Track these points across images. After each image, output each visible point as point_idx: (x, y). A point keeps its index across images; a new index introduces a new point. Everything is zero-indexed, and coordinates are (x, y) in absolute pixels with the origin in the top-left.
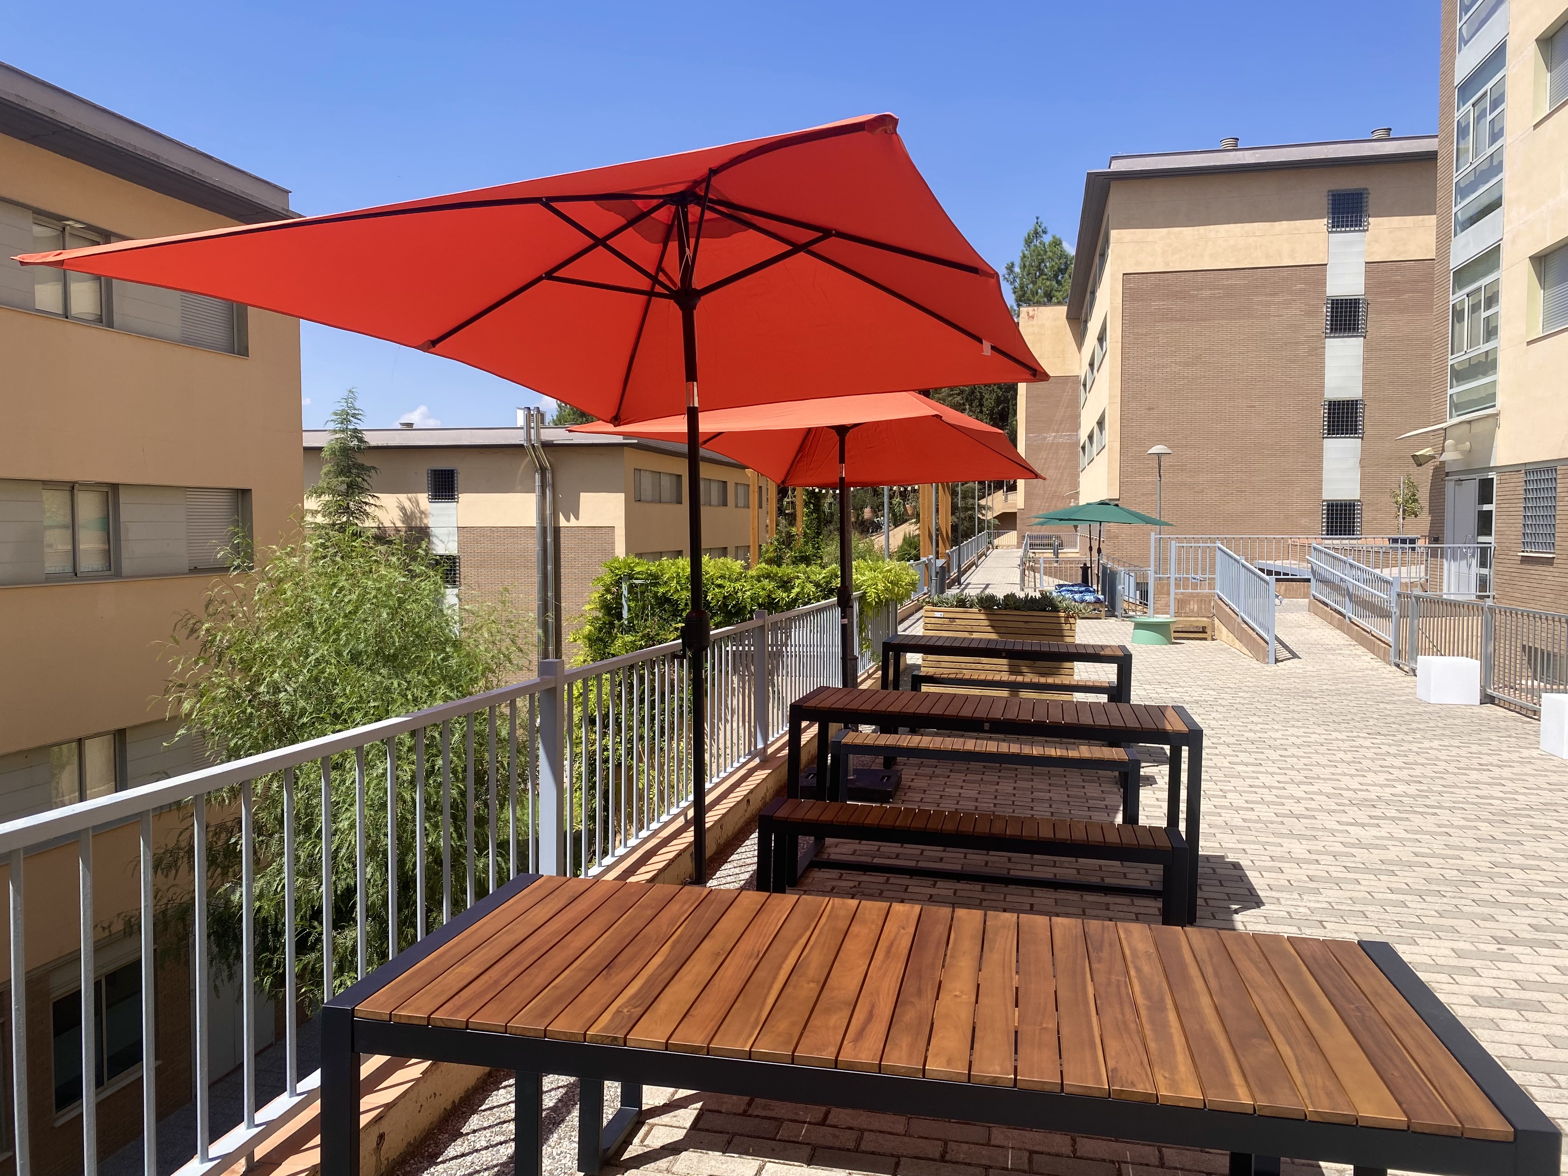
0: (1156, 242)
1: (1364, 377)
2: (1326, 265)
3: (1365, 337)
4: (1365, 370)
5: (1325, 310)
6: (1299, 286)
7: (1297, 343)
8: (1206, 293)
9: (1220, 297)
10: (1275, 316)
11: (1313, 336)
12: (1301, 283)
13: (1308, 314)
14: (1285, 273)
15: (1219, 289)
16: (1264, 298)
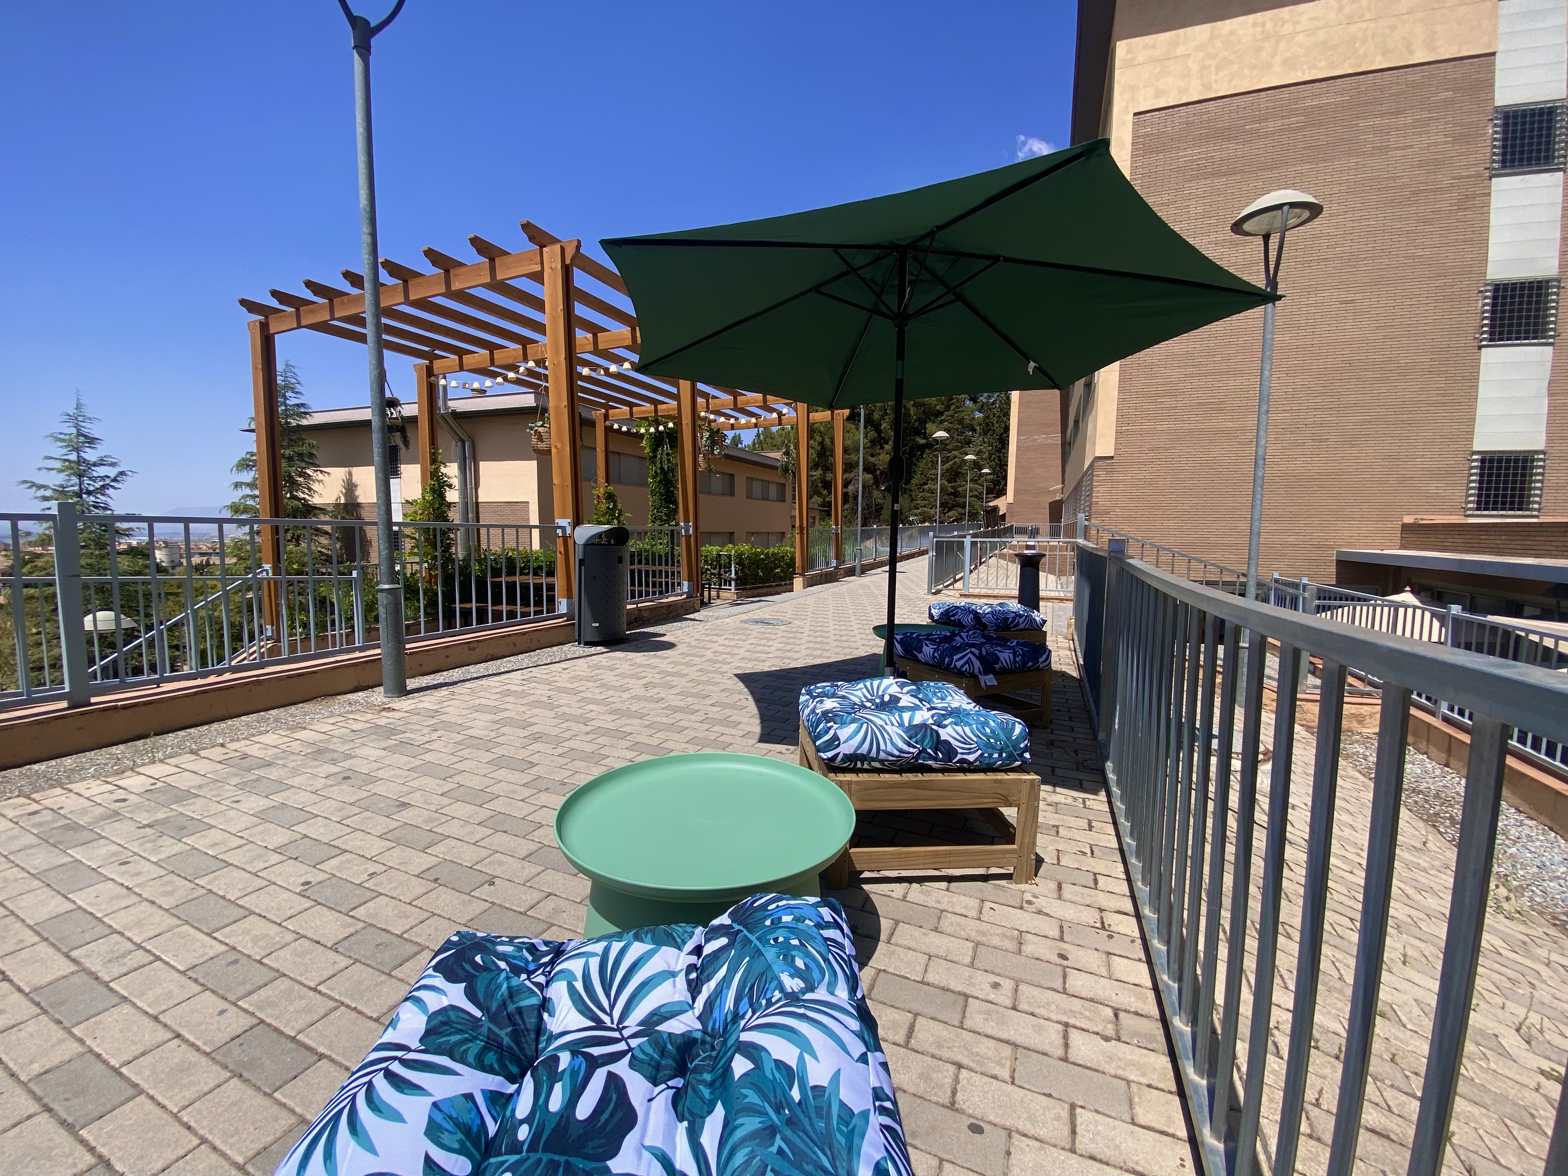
0: (1189, 55)
2: (1493, 54)
5: (1491, 131)
6: (1442, 95)
7: (1437, 190)
8: (1273, 125)
9: (1299, 129)
10: (1397, 149)
11: (1468, 177)
12: (1447, 90)
13: (1458, 139)
14: (1415, 76)
15: (1297, 115)
16: (1378, 121)
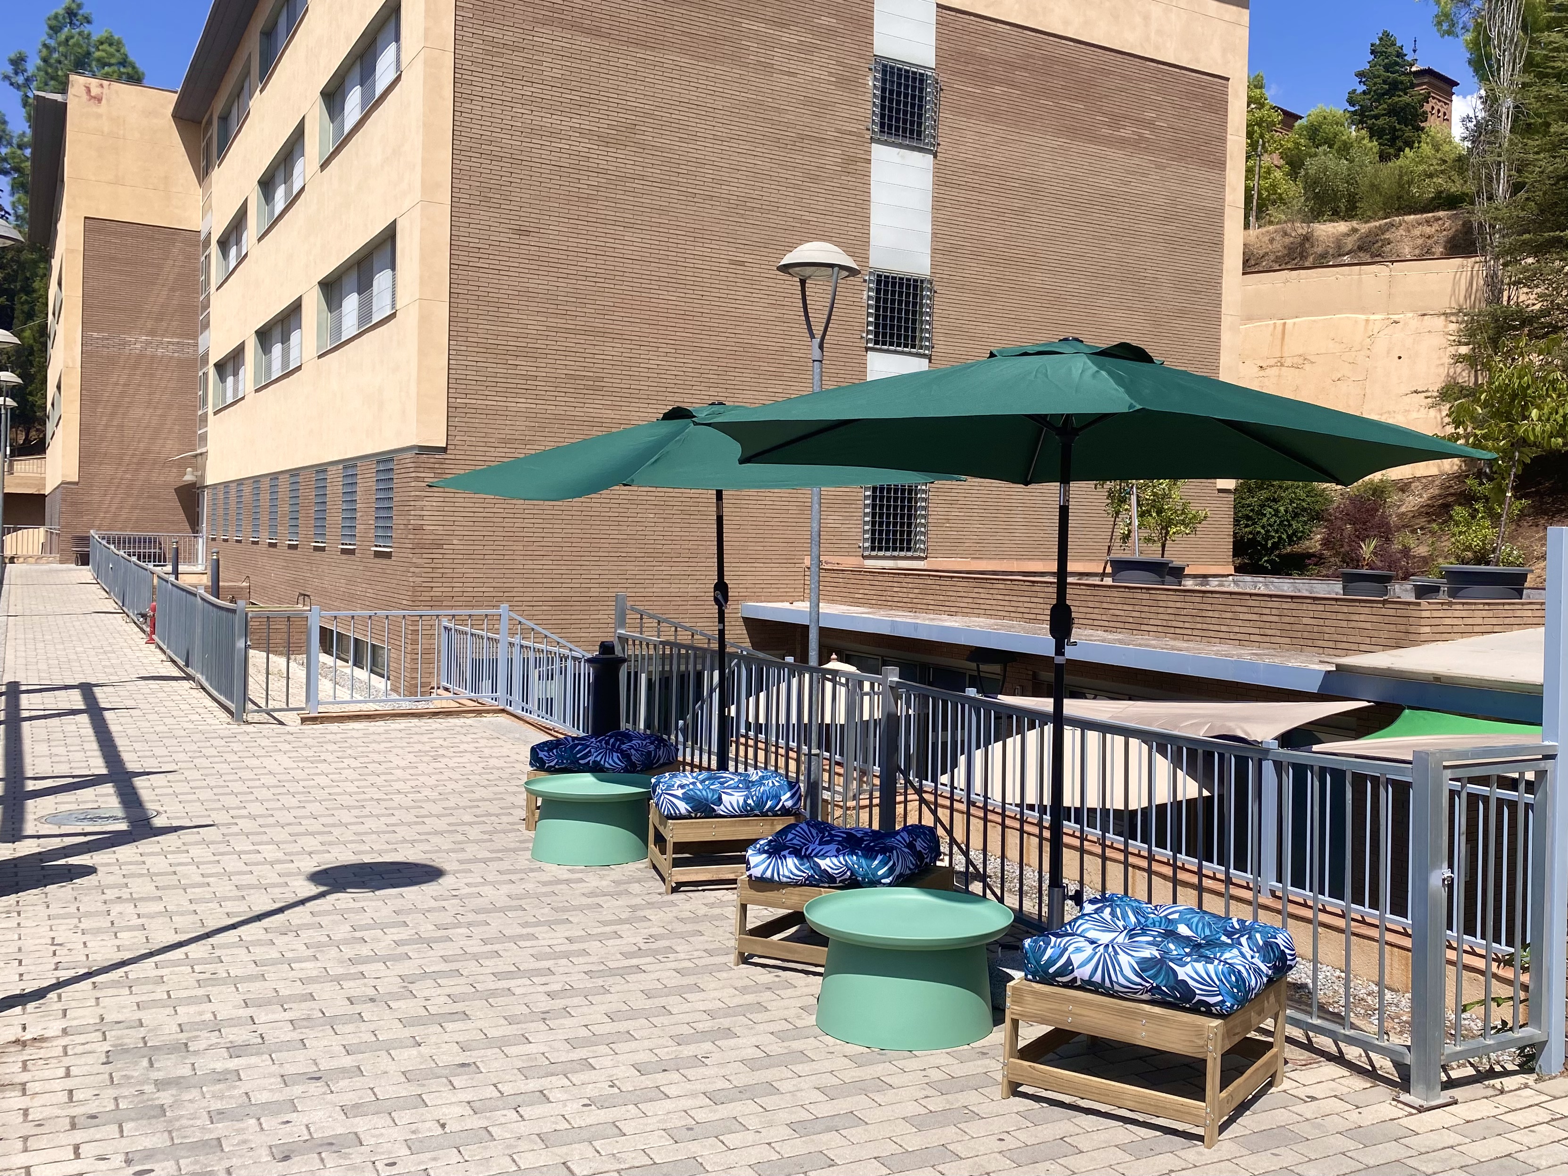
1: (934, 234)
3: (935, 156)
4: (935, 221)
5: (872, 83)
7: (821, 140)
11: (850, 133)
12: (830, 15)
